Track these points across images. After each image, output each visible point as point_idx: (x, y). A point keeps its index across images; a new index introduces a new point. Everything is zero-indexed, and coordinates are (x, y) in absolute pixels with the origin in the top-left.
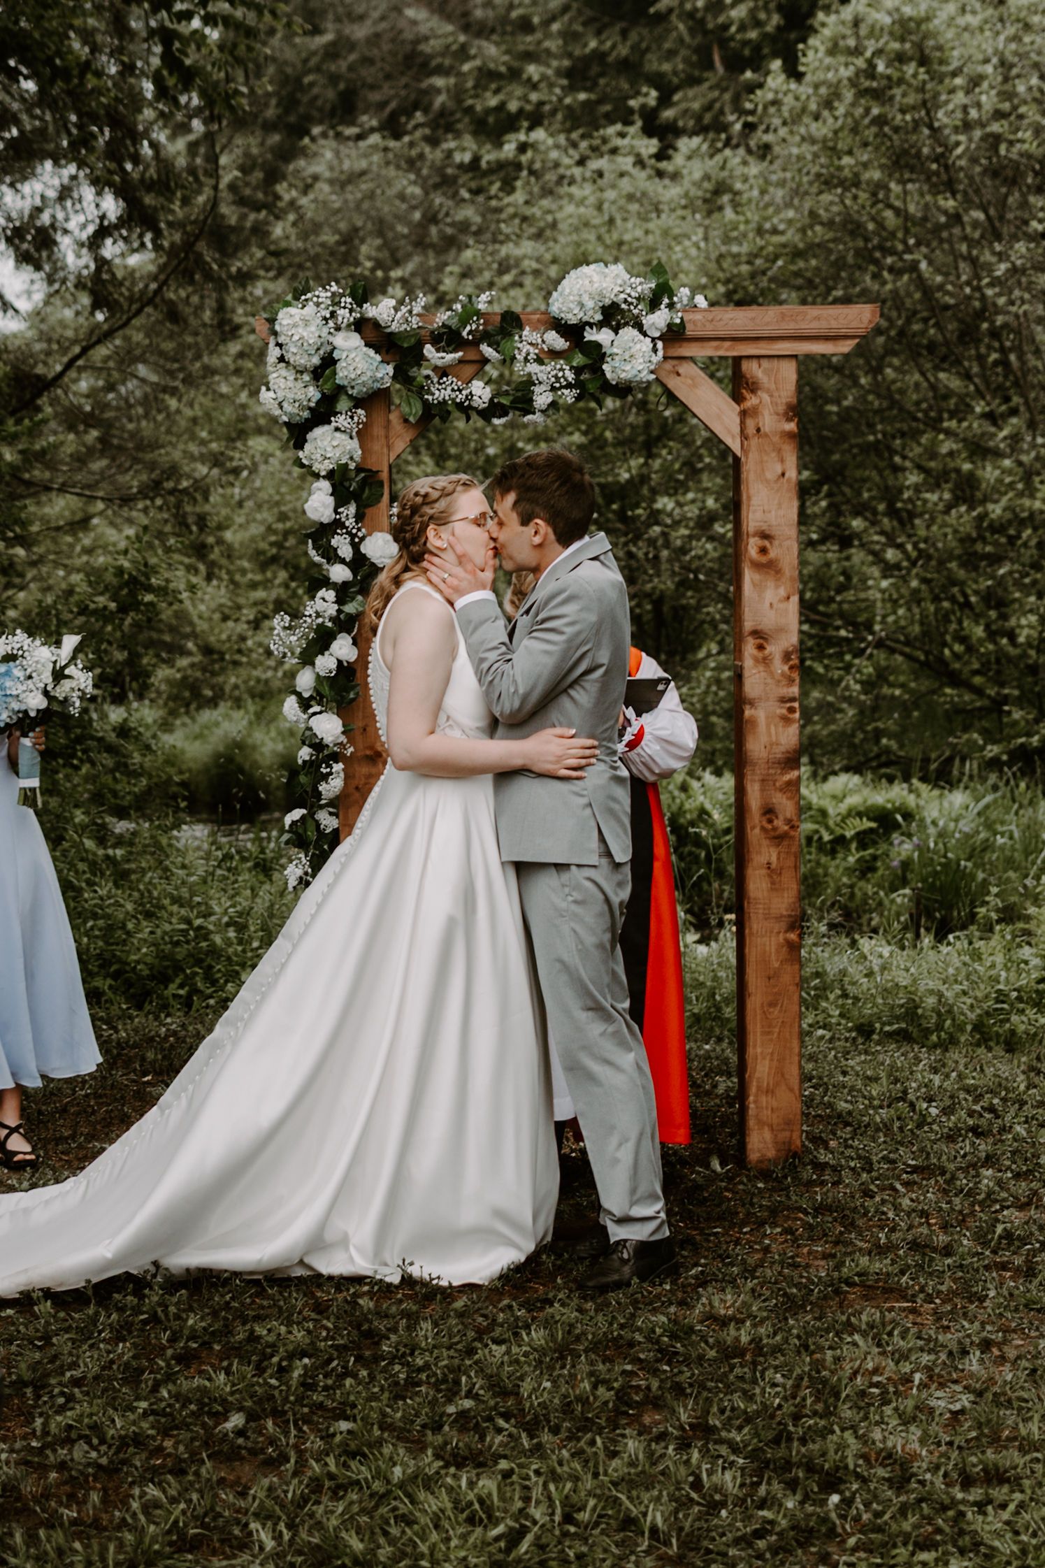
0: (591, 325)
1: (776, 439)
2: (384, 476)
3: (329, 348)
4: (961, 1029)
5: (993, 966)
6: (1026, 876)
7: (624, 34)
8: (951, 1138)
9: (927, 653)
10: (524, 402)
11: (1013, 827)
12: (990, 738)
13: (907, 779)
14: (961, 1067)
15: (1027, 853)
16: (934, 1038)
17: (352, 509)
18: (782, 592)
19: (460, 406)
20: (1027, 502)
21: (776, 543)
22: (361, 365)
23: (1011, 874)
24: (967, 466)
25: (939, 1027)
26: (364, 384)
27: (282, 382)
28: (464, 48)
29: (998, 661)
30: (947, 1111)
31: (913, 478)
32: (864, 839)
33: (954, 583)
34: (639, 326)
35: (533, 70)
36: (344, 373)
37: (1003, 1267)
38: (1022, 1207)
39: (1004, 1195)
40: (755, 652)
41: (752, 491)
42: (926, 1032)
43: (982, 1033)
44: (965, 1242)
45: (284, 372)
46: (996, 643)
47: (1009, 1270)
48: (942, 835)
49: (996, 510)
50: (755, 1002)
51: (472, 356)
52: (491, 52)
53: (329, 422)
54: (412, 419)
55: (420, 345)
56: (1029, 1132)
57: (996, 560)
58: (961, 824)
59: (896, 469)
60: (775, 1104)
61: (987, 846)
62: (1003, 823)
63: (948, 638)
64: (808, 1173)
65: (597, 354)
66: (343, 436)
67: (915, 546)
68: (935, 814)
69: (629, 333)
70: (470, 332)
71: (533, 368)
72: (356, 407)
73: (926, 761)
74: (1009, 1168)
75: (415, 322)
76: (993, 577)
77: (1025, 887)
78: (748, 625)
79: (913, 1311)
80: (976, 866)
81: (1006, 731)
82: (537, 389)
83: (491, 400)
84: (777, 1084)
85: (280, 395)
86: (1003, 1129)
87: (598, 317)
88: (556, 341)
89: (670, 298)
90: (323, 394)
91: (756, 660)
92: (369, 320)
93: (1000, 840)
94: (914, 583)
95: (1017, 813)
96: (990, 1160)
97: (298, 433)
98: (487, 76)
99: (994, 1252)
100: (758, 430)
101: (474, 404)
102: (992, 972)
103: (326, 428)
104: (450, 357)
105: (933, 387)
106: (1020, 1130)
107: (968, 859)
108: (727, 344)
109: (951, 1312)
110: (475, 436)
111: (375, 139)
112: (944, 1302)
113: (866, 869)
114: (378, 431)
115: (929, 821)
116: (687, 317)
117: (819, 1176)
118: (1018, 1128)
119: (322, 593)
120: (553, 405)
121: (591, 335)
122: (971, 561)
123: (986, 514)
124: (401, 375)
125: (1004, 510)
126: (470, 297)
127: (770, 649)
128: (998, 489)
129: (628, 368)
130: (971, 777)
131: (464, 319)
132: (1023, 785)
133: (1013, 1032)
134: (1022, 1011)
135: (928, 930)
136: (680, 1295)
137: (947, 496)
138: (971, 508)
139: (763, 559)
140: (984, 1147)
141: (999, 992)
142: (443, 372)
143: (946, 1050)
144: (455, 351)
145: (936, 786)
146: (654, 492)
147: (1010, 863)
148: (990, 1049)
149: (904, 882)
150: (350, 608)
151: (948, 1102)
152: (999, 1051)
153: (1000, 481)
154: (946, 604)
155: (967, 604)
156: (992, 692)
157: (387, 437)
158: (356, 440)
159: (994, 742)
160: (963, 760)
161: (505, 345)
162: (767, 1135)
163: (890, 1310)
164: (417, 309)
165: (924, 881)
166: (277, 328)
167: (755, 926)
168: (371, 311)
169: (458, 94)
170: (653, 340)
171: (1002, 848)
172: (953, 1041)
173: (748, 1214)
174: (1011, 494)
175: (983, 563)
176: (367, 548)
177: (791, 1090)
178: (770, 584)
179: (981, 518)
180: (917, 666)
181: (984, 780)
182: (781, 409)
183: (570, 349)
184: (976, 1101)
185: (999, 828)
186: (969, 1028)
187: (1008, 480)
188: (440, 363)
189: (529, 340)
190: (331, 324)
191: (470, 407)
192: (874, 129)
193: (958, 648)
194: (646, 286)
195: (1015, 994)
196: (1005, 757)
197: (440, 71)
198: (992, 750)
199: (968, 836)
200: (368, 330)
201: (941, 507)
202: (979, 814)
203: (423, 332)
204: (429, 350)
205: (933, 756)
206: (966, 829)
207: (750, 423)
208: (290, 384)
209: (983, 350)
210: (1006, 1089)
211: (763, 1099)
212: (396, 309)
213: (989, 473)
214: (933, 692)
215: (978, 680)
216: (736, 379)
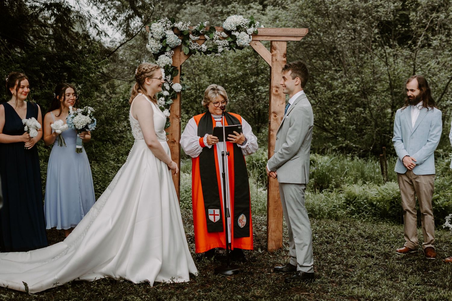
0: (233, 31)
1: (281, 62)
2: (179, 68)
3: (165, 34)
4: (325, 214)
5: (333, 199)
6: (341, 177)
8: (321, 244)
9: (320, 124)
10: (215, 50)
11: (338, 165)
12: (334, 144)
13: (314, 153)
14: (324, 224)
15: (342, 171)
16: (318, 216)
17: (170, 77)
18: (281, 102)
19: (199, 51)
20: (344, 90)
21: (280, 89)
22: (173, 39)
23: (338, 176)
24: (330, 82)
25: (319, 214)
26: (173, 44)
27: (152, 43)
29: (336, 127)
30: (321, 237)
31: (318, 84)
33: (327, 108)
34: (246, 32)
36: (168, 41)
37: (333, 282)
38: (339, 264)
39: (334, 261)
40: (274, 117)
41: (274, 76)
42: (316, 215)
43: (330, 216)
44: (323, 274)
45: (153, 40)
46: (336, 122)
47: (335, 283)
48: (322, 166)
49: (337, 92)
50: (271, 208)
51: (202, 38)
53: (164, 54)
54: (186, 54)
55: (189, 34)
56: (341, 243)
57: (337, 103)
58: (326, 164)
59: (314, 82)
60: (276, 235)
61: (332, 169)
62: (336, 164)
63: (325, 121)
64: (283, 253)
65: (235, 38)
66: (168, 57)
67: (318, 100)
68: (320, 161)
69: (243, 33)
70: (202, 32)
71: (218, 41)
72: (171, 50)
73: (319, 149)
74: (335, 253)
75: (188, 28)
76: (336, 107)
77: (341, 179)
78: (272, 110)
79: (309, 295)
80: (330, 174)
81: (338, 143)
82: (219, 47)
83: (207, 49)
84: (276, 230)
85: (152, 46)
86: (334, 242)
87: (235, 29)
88: (224, 35)
89: (254, 24)
90: (163, 46)
91: (274, 119)
92: (175, 27)
93: (336, 168)
94: (317, 108)
95: (340, 162)
96: (331, 251)
97: (156, 56)
99: (331, 278)
100: (276, 60)
101: (202, 50)
102: (333, 200)
103: (164, 55)
104: (196, 38)
105: (323, 64)
106: (339, 242)
107: (328, 172)
108: (269, 37)
109: (319, 296)
110: (218, 72)
111: (199, 5)
112: (317, 293)
114: (177, 56)
115: (319, 163)
116: (258, 30)
117: (287, 254)
118: (338, 242)
119: (161, 98)
120: (223, 51)
121: (233, 33)
122: (331, 103)
123: (334, 93)
124: (184, 42)
125: (339, 92)
126: (202, 22)
127: (278, 117)
128: (337, 87)
129: (242, 42)
130: (329, 153)
131: (201, 28)
132: (341, 155)
133: (337, 215)
134: (339, 210)
135: (318, 189)
136: (246, 289)
137: (325, 88)
138: (331, 91)
139: (277, 93)
140: (329, 247)
141: (334, 205)
142: (194, 41)
143: (321, 220)
144: (198, 36)
145: (321, 155)
146: (258, 85)
147: (338, 173)
148: (331, 220)
149: (313, 177)
150: (168, 102)
151: (321, 234)
152: (334, 220)
153: (338, 85)
154: (325, 113)
155: (330, 114)
156: (334, 134)
157: (180, 58)
158: (171, 59)
159: (335, 145)
160: (327, 149)
161: (211, 35)
162: (273, 243)
163: (302, 295)
164: (188, 25)
165: (317, 177)
166: (151, 28)
167: (272, 189)
168: (176, 25)
170: (249, 35)
171: (336, 170)
172: (323, 217)
173: (267, 265)
174: (340, 89)
175: (333, 104)
176: (174, 87)
177: (280, 231)
178: (278, 100)
179: (333, 94)
180: (317, 127)
181: (332, 154)
182: (282, 54)
183: (228, 37)
184: (328, 234)
185: (336, 165)
186: (327, 214)
187: (339, 85)
188: (194, 39)
189: (217, 34)
190: (165, 28)
191: (201, 51)
192: (311, 4)
193: (328, 124)
194: (248, 21)
195: (338, 206)
196: (337, 149)
198: (334, 147)
199: (328, 167)
200: (175, 30)
201: (324, 90)
202: (331, 162)
203: (190, 31)
204: (191, 36)
205: (321, 148)
206: (328, 165)
207: (274, 58)
208: (154, 43)
209: (335, 56)
210: (335, 231)
211: (273, 234)
212: (183, 25)
213: (335, 83)
214: (321, 133)
215: (331, 131)
216: (271, 47)
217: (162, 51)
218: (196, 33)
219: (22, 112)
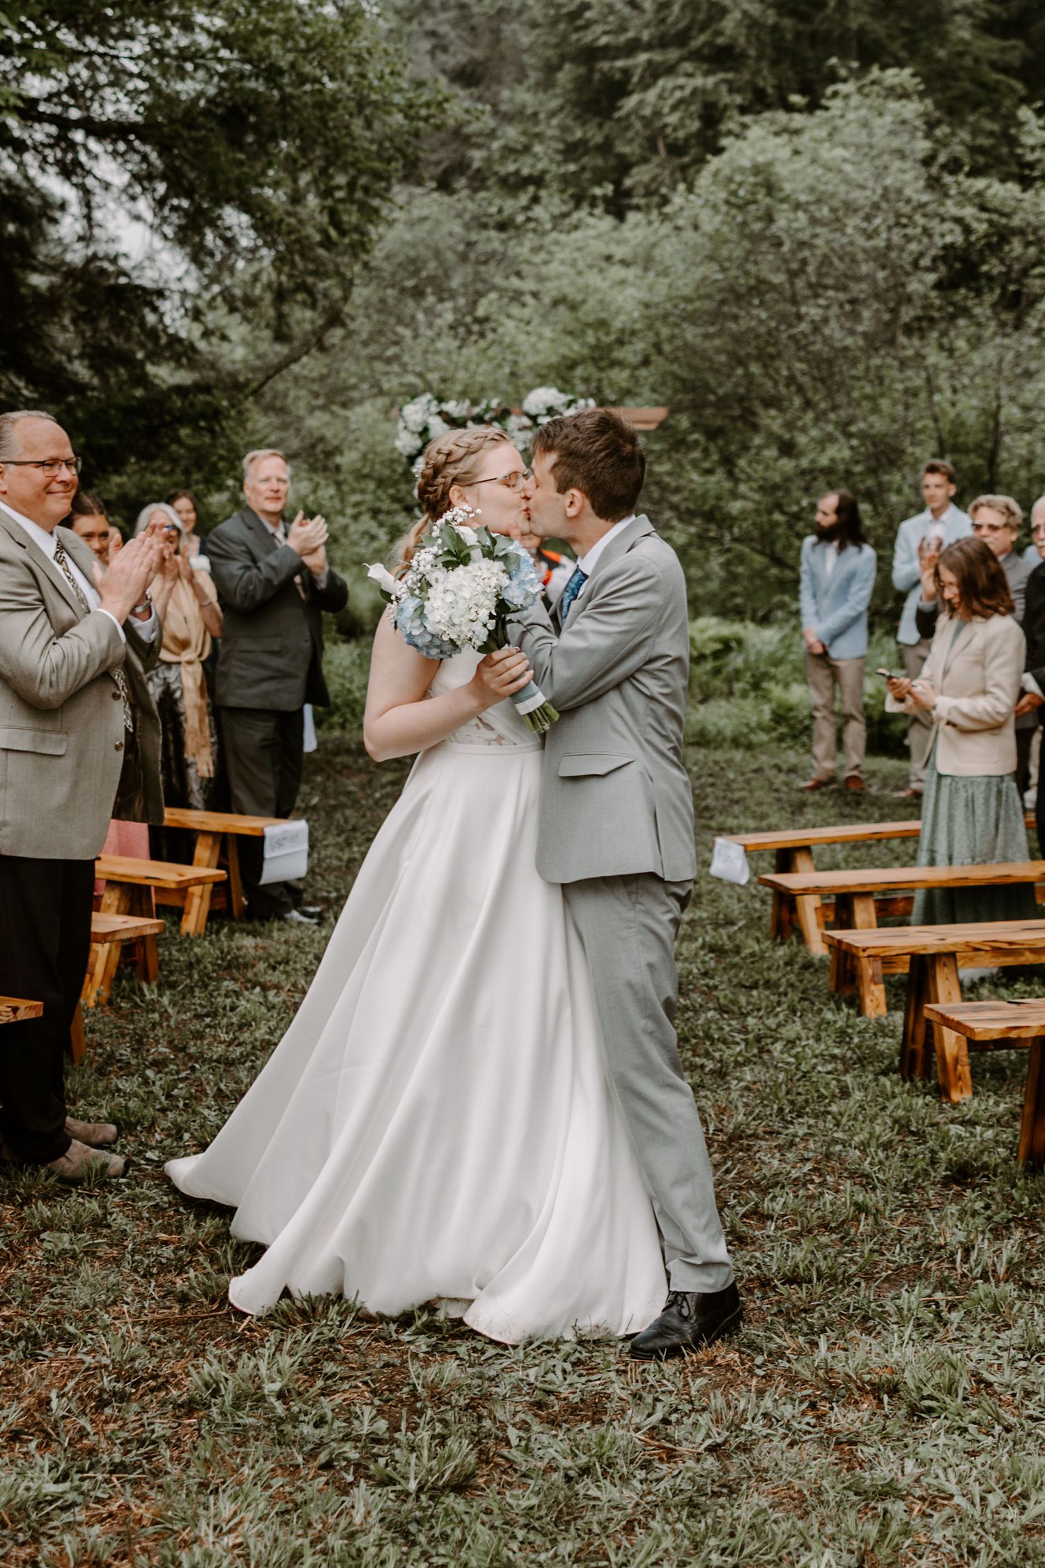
7: (600, 126)
27: (406, 438)
28: (493, 131)
32: (716, 655)
35: (538, 148)
45: (406, 433)
52: (512, 133)
73: (755, 611)
98: (509, 151)
111: (434, 196)
113: (717, 672)
169: (488, 160)
197: (479, 146)
208: (409, 438)
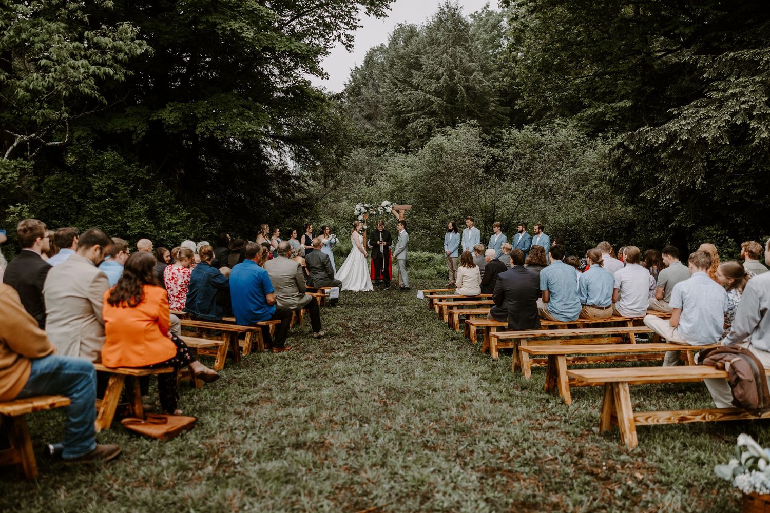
0: (385, 207)
10: (379, 214)
19: (373, 214)
51: (374, 209)
54: (369, 215)
55: (369, 208)
66: (362, 217)
69: (388, 208)
71: (380, 211)
83: (376, 213)
88: (382, 208)
108: (398, 208)
114: (365, 216)
120: (382, 214)
124: (367, 211)
126: (374, 204)
129: (388, 211)
170: (391, 208)
188: (371, 210)
189: (379, 208)
200: (364, 207)
212: (367, 205)
216: (398, 211)
217: (360, 214)
218: (372, 208)
219: (310, 237)
